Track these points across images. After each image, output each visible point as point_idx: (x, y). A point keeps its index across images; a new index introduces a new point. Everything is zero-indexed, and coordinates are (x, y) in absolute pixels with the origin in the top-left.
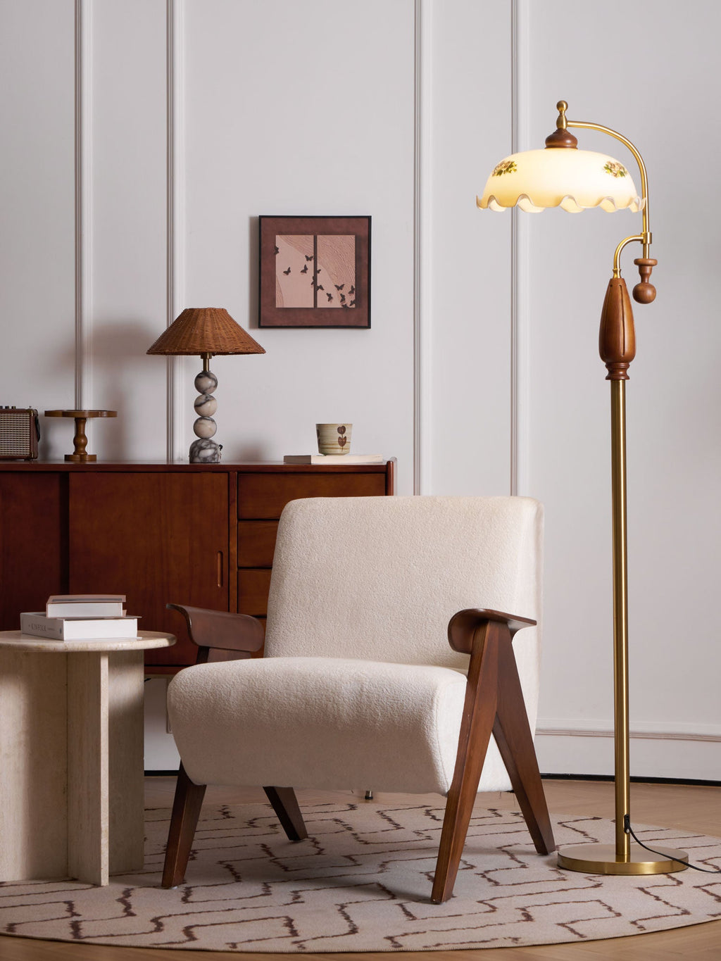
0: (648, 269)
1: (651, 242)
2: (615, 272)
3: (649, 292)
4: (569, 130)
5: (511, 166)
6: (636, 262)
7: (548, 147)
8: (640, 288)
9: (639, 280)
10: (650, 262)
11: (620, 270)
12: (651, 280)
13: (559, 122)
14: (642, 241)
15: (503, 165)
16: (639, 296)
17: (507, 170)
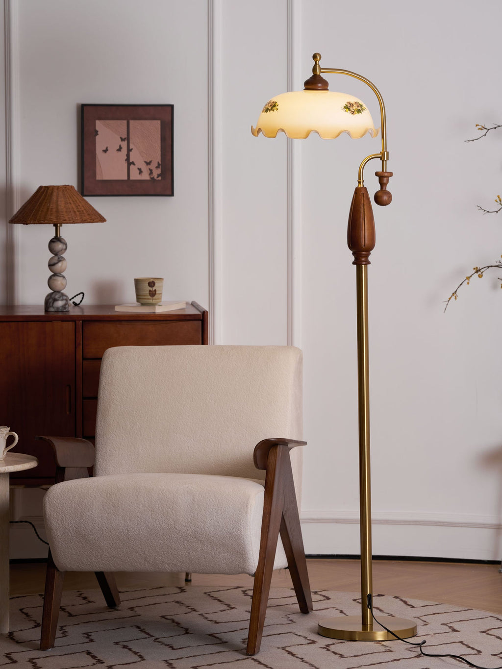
0: (385, 179)
1: (388, 159)
2: (359, 182)
3: (385, 198)
4: (322, 75)
5: (274, 106)
6: (377, 174)
7: (306, 89)
8: (380, 194)
9: (378, 188)
10: (386, 174)
11: (363, 181)
12: (389, 188)
13: (314, 69)
14: (381, 158)
15: (270, 104)
16: (379, 200)
17: (272, 108)
